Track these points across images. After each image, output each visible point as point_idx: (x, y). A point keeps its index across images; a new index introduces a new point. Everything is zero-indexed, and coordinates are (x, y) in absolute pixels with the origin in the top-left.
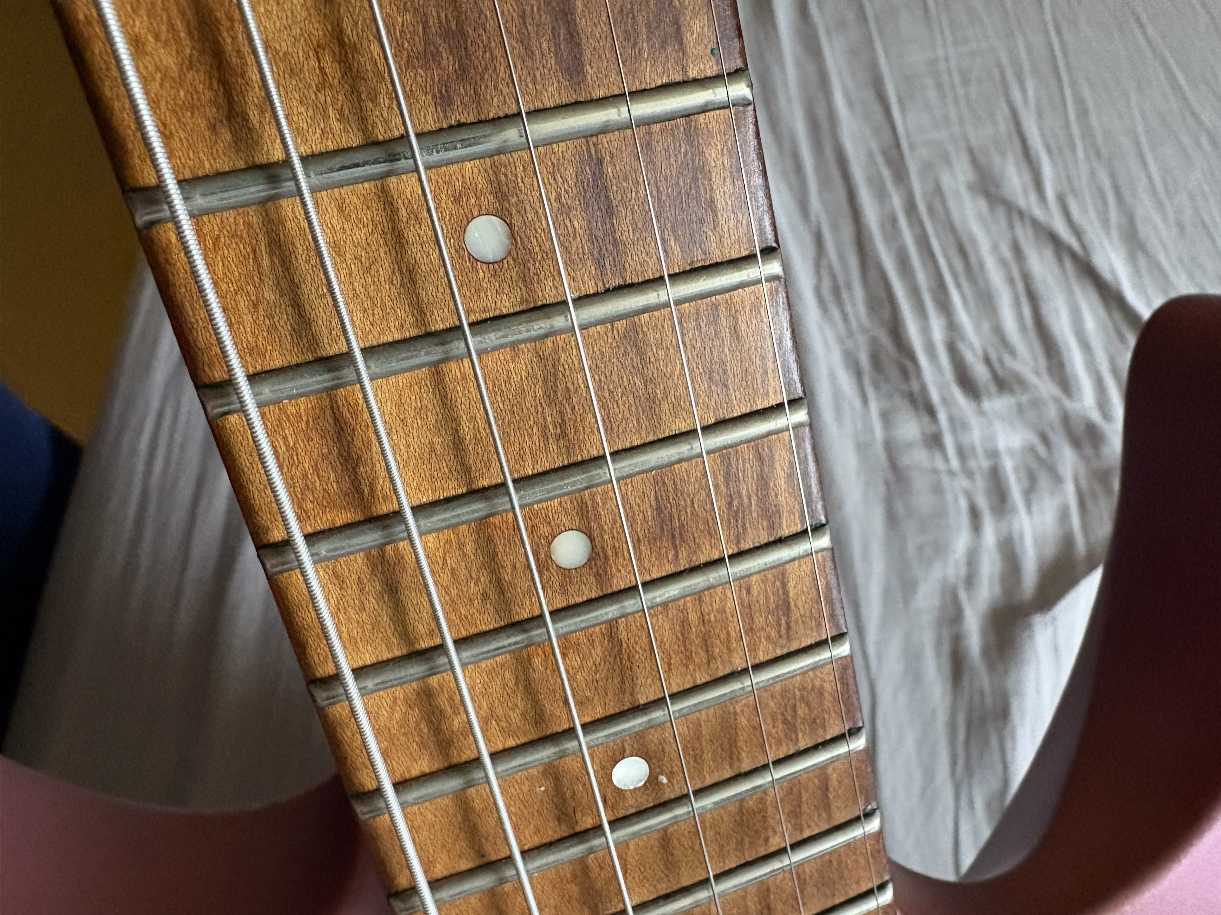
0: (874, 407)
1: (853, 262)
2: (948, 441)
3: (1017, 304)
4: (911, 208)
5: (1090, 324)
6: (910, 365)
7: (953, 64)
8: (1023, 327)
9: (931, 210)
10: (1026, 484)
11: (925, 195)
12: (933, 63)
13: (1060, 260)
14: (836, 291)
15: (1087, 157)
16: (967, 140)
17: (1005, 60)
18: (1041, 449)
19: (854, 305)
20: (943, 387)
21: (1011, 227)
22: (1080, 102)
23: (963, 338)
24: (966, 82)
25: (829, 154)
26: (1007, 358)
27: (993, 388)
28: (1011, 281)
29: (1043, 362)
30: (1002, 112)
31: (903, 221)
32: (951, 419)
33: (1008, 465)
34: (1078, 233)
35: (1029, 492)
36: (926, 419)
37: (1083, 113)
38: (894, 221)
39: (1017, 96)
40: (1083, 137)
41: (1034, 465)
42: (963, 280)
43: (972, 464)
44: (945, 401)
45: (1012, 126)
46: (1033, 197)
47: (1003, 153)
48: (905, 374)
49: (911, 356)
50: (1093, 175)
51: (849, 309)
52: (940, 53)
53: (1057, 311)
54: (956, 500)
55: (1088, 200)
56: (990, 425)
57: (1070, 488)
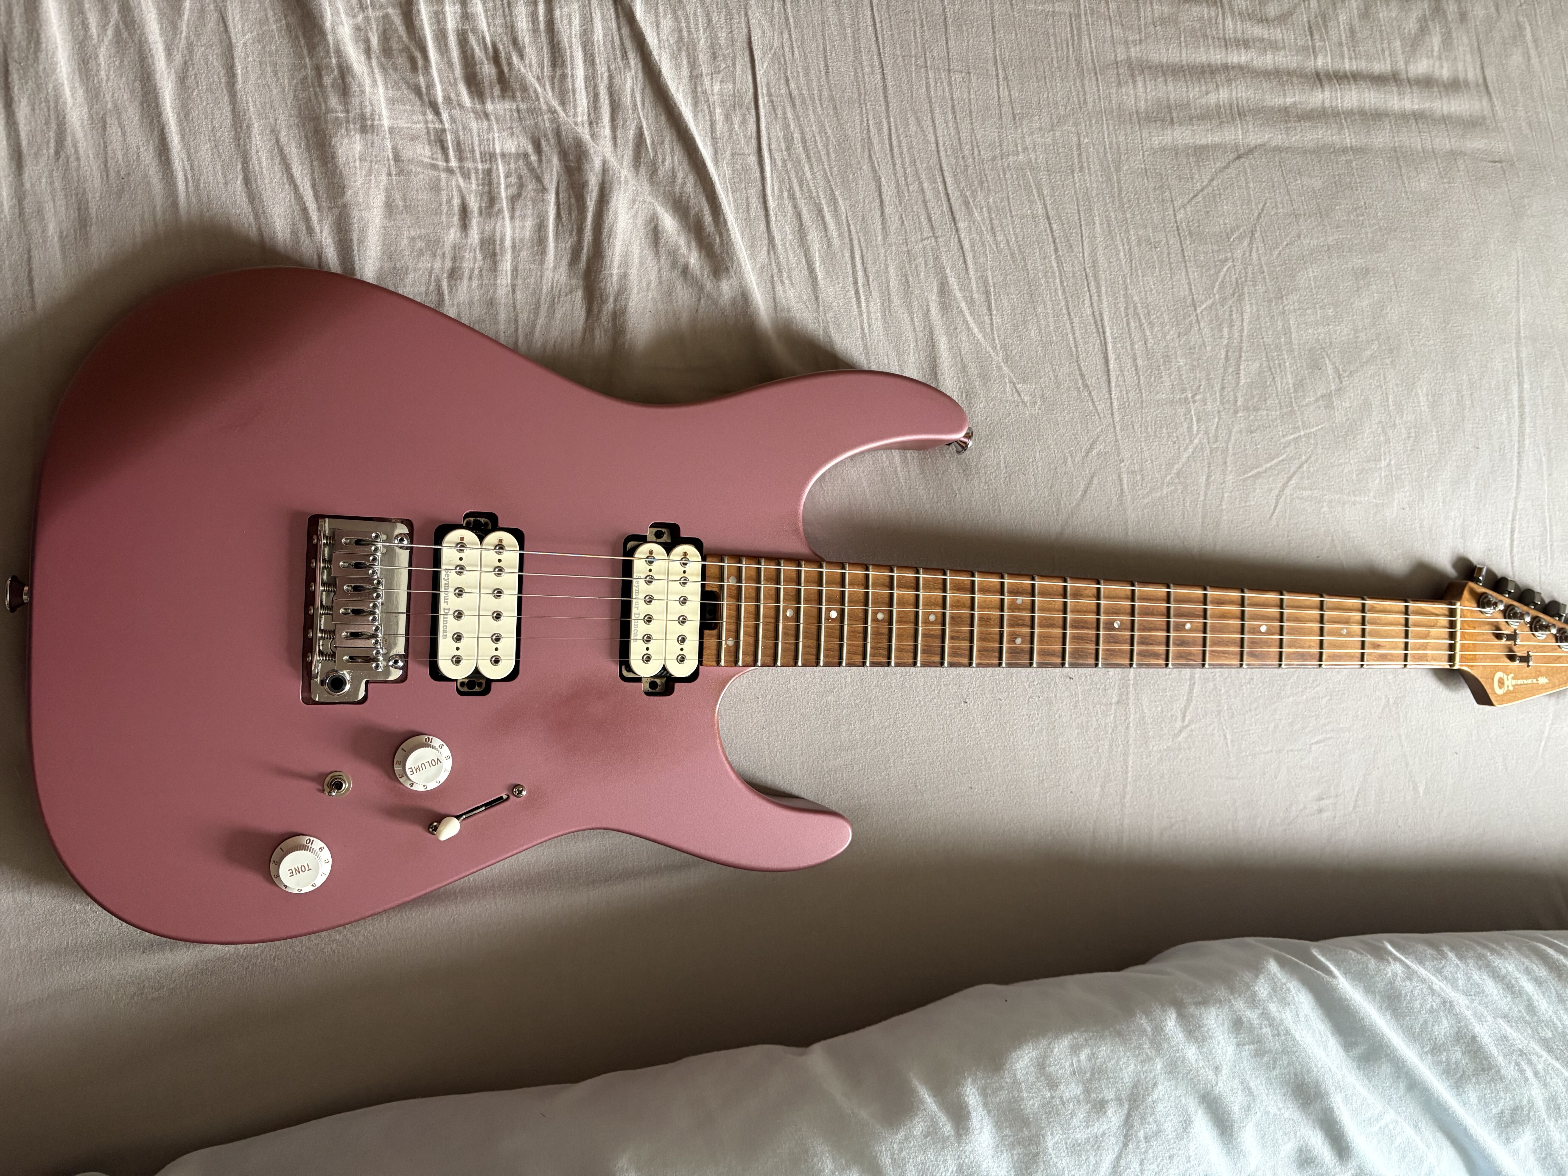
6: (419, 56)
10: (513, 190)
18: (533, 158)
20: (449, 84)
23: (475, 29)
26: (515, 59)
27: (497, 91)
32: (455, 121)
33: (501, 169)
35: (515, 199)
36: (431, 115)
41: (524, 172)
43: (469, 164)
44: (448, 98)
48: (414, 65)
54: (450, 198)
56: (490, 128)
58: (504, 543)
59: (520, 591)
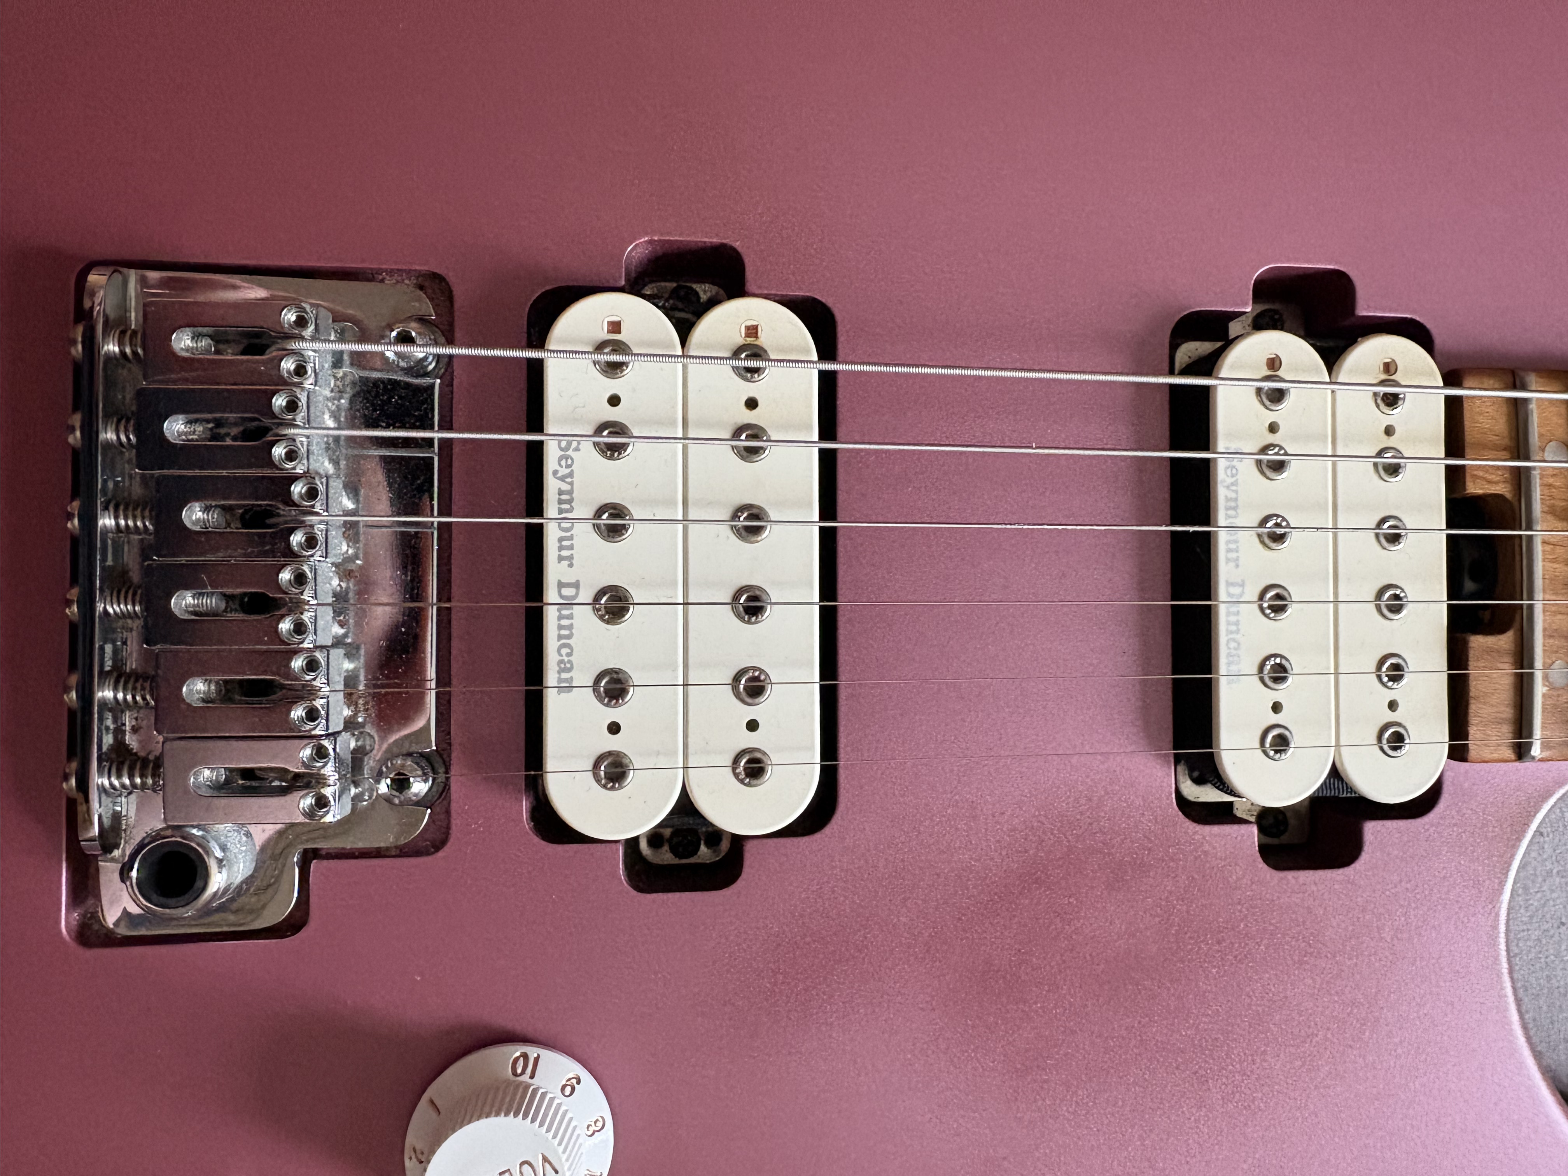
58: (764, 340)
59: (828, 508)
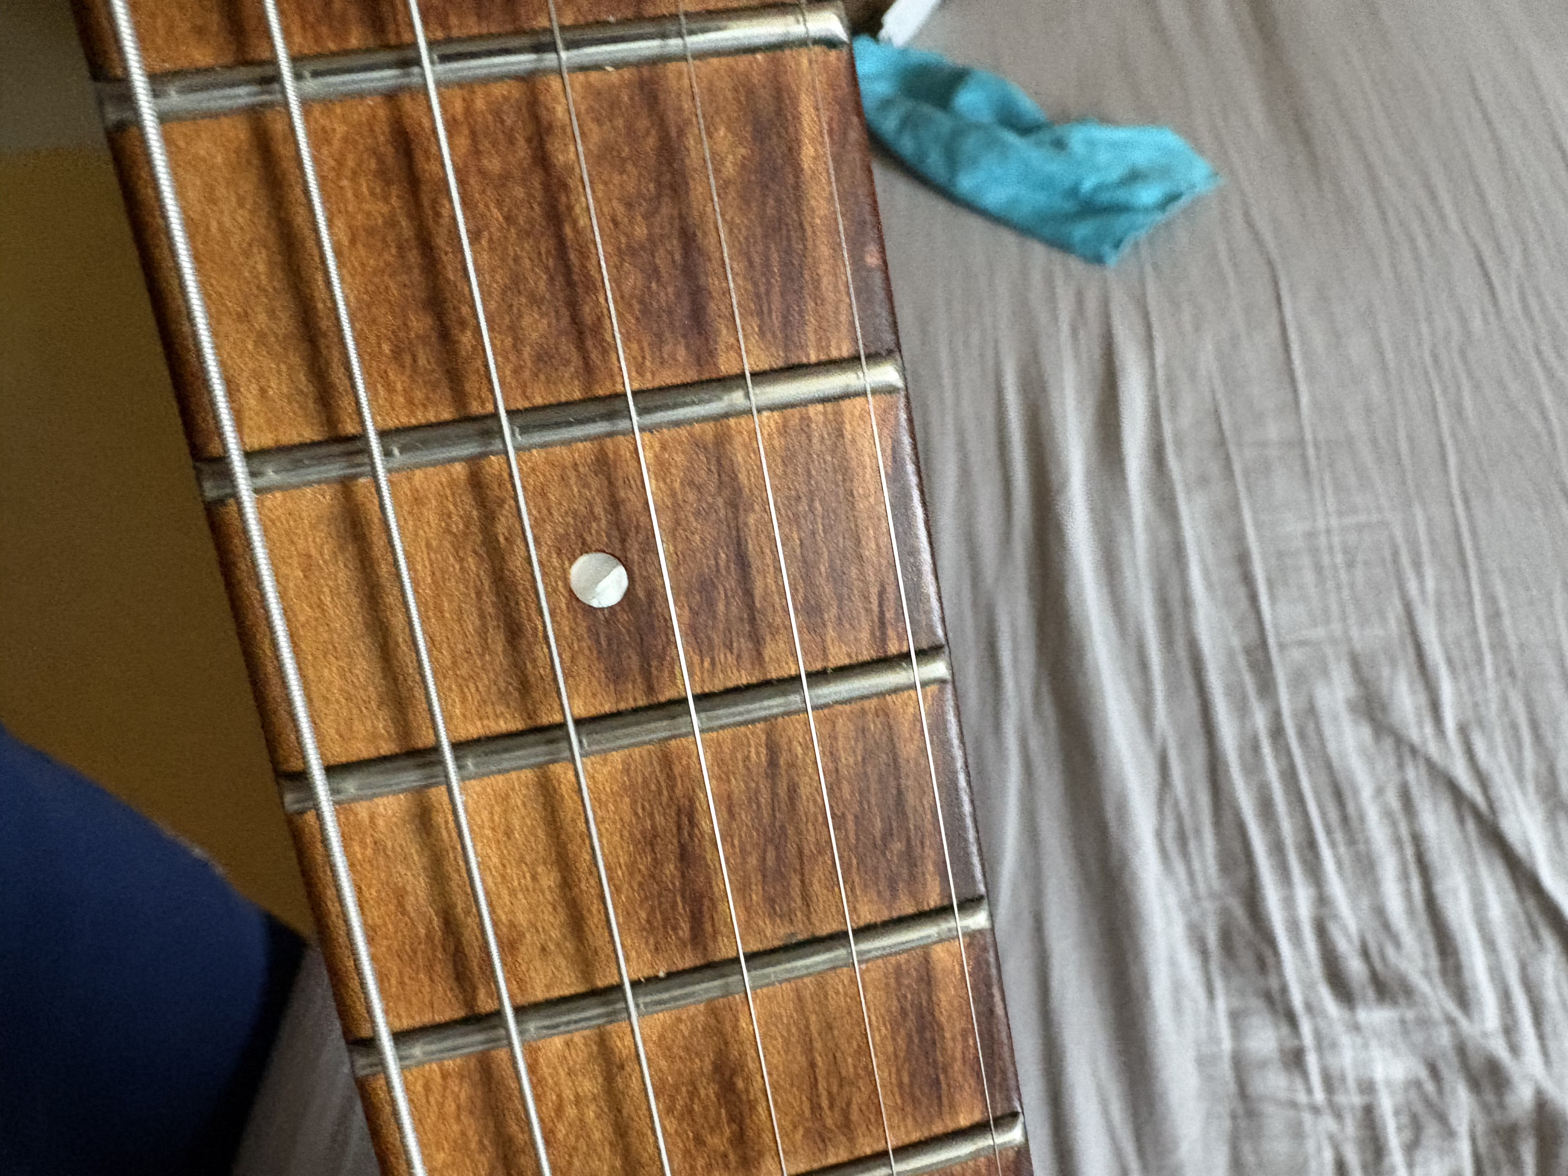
0: (1221, 1004)
1: (1204, 799)
2: (1312, 1061)
3: (1405, 876)
4: (1277, 732)
5: (1496, 911)
6: (1268, 953)
7: (1336, 540)
8: (1410, 911)
9: (1302, 735)
10: (1408, 1134)
11: (1295, 715)
12: (1311, 535)
13: (1461, 821)
14: (1182, 838)
15: (1498, 678)
16: (1349, 640)
17: (1400, 540)
18: (1430, 1087)
19: (1203, 861)
20: (1308, 987)
21: (1401, 766)
22: (1491, 599)
23: (1336, 917)
24: (1350, 565)
25: (1182, 653)
26: (1390, 951)
27: (1371, 993)
28: (1398, 842)
29: (1434, 962)
30: (1394, 611)
31: (1267, 749)
32: (1318, 1035)
33: (1386, 1105)
34: (1483, 781)
35: (1411, 1147)
36: (1285, 1030)
37: (1494, 617)
38: (1256, 748)
39: (1413, 586)
40: (1493, 647)
41: (1419, 1107)
42: (1339, 836)
43: (1341, 1099)
44: (1309, 1008)
45: (1406, 629)
46: (1429, 729)
47: (1393, 663)
48: (1262, 966)
49: (1271, 941)
50: (1505, 701)
51: (1197, 865)
52: (1321, 524)
53: (1455, 891)
54: (1319, 1150)
55: (1499, 738)
56: (1366, 1046)
57: (1464, 1147)
